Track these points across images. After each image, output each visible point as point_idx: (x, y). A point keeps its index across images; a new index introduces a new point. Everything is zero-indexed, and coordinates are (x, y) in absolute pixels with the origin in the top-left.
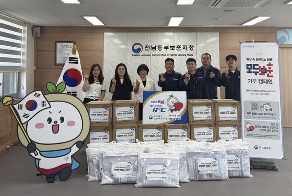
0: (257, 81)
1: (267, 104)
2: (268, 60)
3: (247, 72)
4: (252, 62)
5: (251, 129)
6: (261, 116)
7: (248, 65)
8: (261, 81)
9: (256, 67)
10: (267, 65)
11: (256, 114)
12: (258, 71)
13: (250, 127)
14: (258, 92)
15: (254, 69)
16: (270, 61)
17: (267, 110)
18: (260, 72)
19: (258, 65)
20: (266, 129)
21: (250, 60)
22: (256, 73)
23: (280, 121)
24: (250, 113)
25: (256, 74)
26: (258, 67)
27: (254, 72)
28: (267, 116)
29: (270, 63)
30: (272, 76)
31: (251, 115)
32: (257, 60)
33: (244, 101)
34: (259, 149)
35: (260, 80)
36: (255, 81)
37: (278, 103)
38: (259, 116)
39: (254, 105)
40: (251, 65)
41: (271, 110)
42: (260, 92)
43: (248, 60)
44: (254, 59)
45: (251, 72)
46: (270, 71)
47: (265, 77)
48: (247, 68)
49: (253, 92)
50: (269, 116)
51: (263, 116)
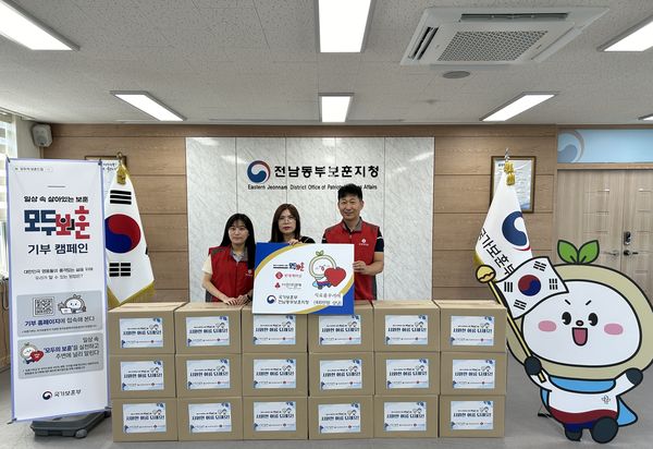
0: (53, 248)
1: (75, 297)
2: (79, 200)
3: (27, 230)
4: (40, 206)
5: (36, 356)
6: (61, 325)
7: (27, 213)
8: (61, 249)
9: (48, 216)
10: (77, 212)
11: (47, 322)
12: (53, 225)
13: (32, 355)
14: (54, 274)
15: (45, 220)
16: (82, 204)
17: (74, 311)
18: (59, 229)
19: (53, 212)
20: (72, 351)
21: (35, 200)
22: (49, 231)
23: (104, 331)
24: (34, 323)
25: (49, 234)
26: (53, 216)
27: (44, 229)
28: (73, 324)
29: (82, 208)
30: (88, 237)
31: (37, 327)
32: (51, 200)
33: (19, 297)
34: (53, 398)
35: (58, 246)
36: (46, 249)
37: (101, 293)
38: (56, 325)
39: (43, 304)
40: (36, 212)
41: (84, 309)
42: (59, 274)
43: (27, 200)
44: (43, 199)
45: (38, 229)
46: (83, 226)
47: (71, 239)
48: (27, 220)
49: (41, 274)
50: (79, 324)
51: (67, 325)
